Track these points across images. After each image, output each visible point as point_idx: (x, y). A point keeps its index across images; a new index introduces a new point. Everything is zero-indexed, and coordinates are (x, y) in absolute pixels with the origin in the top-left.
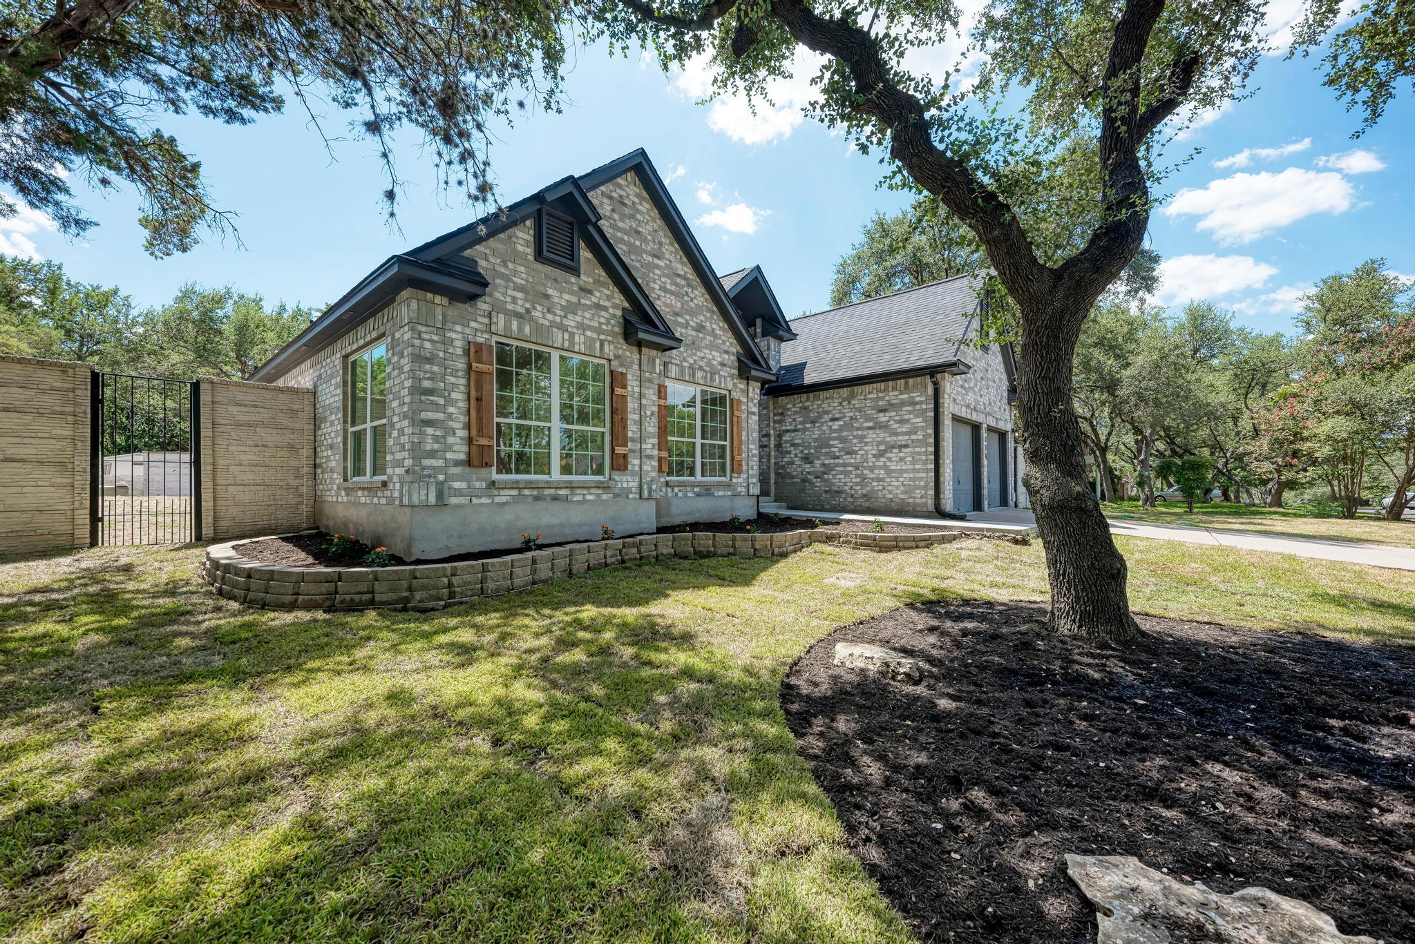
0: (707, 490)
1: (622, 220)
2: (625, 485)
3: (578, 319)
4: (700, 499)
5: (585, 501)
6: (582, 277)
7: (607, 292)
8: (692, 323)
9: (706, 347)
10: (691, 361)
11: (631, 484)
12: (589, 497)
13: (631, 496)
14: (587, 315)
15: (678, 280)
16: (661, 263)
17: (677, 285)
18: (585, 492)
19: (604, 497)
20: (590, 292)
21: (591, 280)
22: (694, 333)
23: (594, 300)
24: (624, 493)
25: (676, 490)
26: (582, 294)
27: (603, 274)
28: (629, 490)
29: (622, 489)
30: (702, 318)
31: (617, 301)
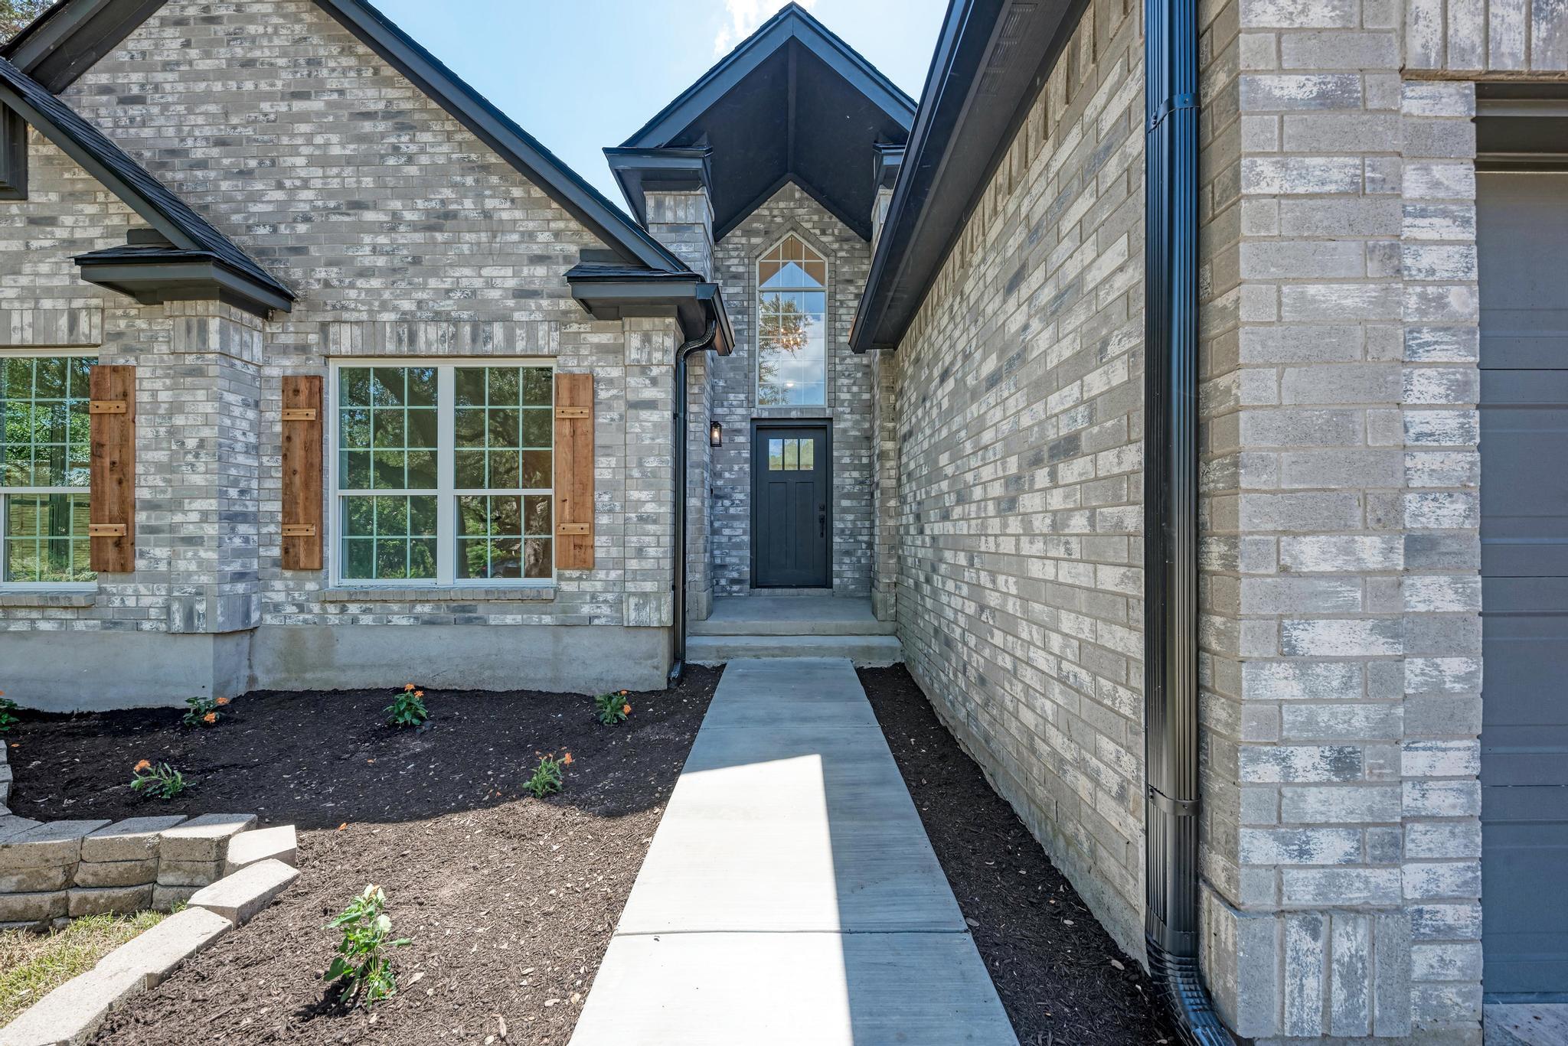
0: (463, 612)
1: (207, 55)
2: (131, 602)
3: (24, 281)
4: (435, 631)
5: (34, 632)
6: (33, 196)
7: (91, 209)
8: (408, 216)
9: (463, 261)
10: (407, 305)
11: (145, 601)
12: (44, 626)
13: (146, 626)
14: (44, 268)
15: (367, 126)
16: (316, 105)
17: (362, 138)
18: (34, 615)
19: (80, 626)
20: (52, 221)
21: (53, 197)
22: (419, 237)
23: (61, 233)
24: (129, 621)
25: (353, 609)
26: (35, 230)
27: (83, 175)
28: (142, 613)
29: (124, 609)
30: (447, 193)
31: (116, 221)
